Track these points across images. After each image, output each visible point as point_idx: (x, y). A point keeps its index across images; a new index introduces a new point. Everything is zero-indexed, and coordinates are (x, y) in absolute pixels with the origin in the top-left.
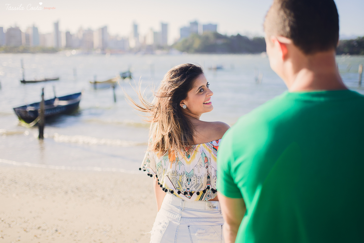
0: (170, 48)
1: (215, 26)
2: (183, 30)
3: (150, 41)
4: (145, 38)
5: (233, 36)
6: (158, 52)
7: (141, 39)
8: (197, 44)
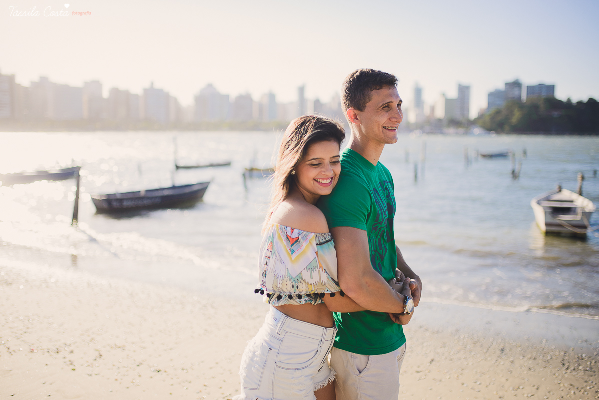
0: (473, 123)
1: (552, 88)
2: (494, 96)
3: (440, 113)
4: (433, 109)
5: (580, 103)
6: (452, 130)
7: (427, 111)
8: (517, 116)
